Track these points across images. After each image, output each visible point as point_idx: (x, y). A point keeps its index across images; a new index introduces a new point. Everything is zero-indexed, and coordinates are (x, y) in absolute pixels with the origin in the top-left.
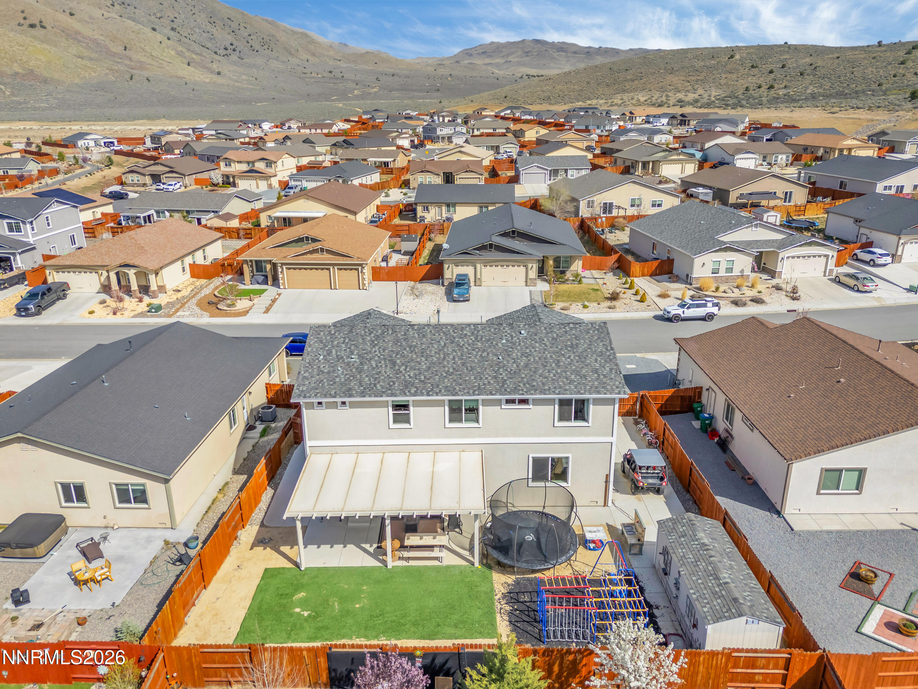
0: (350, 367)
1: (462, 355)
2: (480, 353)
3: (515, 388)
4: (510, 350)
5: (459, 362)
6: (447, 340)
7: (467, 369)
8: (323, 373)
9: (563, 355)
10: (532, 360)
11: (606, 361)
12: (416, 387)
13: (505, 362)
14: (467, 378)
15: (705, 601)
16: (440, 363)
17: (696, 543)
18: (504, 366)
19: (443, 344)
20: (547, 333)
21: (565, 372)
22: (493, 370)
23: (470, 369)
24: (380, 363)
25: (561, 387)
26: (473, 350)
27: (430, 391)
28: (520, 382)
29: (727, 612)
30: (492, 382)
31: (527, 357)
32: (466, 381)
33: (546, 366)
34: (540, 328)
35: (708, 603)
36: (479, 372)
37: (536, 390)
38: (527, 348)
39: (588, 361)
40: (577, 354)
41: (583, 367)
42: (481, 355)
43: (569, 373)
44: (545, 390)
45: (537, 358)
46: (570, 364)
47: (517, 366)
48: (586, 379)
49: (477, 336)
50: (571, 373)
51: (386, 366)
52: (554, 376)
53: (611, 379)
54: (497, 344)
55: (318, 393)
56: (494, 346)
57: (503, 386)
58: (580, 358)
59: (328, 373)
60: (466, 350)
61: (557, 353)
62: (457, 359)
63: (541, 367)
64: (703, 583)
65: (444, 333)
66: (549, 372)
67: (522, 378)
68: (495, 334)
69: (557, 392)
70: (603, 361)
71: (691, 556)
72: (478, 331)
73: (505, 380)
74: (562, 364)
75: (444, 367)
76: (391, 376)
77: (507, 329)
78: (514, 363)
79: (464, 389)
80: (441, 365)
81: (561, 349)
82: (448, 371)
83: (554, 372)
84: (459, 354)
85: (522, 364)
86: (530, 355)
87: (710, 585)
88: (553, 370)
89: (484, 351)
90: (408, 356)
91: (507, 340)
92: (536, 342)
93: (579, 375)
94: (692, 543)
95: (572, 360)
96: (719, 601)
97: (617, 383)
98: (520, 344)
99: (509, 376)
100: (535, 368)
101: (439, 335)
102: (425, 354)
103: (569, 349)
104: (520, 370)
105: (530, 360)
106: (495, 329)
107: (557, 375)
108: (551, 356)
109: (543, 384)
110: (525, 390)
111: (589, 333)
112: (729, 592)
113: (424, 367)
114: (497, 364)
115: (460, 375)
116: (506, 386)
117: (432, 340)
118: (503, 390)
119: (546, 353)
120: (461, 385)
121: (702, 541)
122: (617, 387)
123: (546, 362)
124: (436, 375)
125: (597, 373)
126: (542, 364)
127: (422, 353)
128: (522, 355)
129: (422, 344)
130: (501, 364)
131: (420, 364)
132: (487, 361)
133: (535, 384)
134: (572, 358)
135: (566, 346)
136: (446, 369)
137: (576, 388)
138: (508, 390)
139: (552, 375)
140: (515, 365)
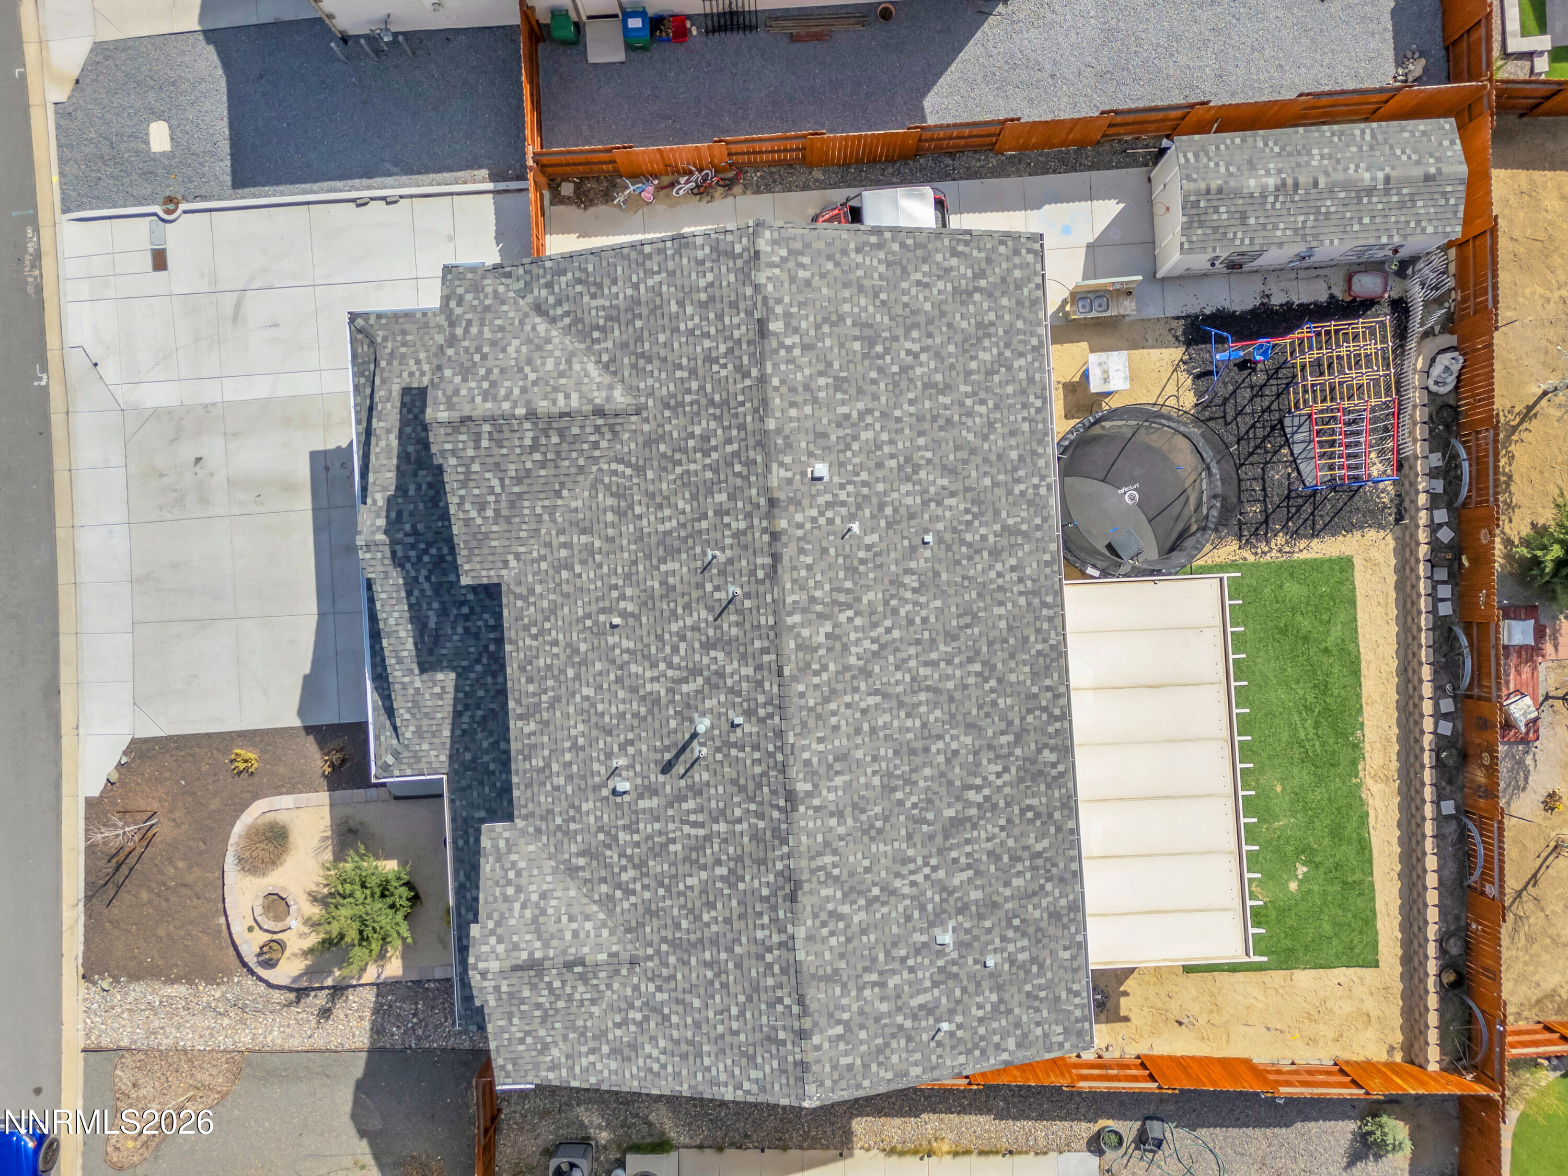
0: (976, 938)
1: (918, 642)
2: (908, 595)
3: (1030, 503)
4: (889, 511)
5: (942, 647)
6: (856, 690)
7: (968, 626)
8: (1001, 1001)
9: (904, 369)
10: (929, 455)
11: (925, 260)
12: (1039, 751)
13: (940, 526)
14: (1003, 624)
15: (1412, 225)
16: (951, 699)
17: (1271, 199)
18: (955, 530)
19: (872, 700)
20: (815, 401)
21: (968, 373)
22: (970, 558)
23: (968, 619)
24: (955, 861)
25: (1023, 392)
26: (895, 612)
27: (1050, 715)
28: (1009, 492)
29: (1447, 200)
30: (1013, 561)
31: (916, 468)
32: (1010, 628)
33: (949, 421)
34: (791, 419)
35: (1418, 222)
36: (980, 595)
37: (1034, 453)
38: (879, 465)
39: (928, 307)
40: (900, 332)
41: (950, 325)
42: (915, 591)
43: (973, 365)
44: (1032, 432)
45: (921, 441)
46: (937, 355)
47: (953, 494)
48: (992, 324)
49: (835, 602)
50: (973, 358)
51: (968, 842)
52: (983, 402)
53: (989, 261)
54: (868, 548)
55: (1069, 991)
56: (876, 555)
57: (1025, 534)
58: (916, 326)
59: (1000, 988)
60: (896, 634)
61: (896, 384)
62: (934, 656)
63: (955, 432)
64: (1372, 217)
65: (826, 700)
66: (970, 414)
67: (995, 484)
68: (825, 551)
69: (1038, 403)
70: (926, 268)
71: (1301, 218)
72: (813, 600)
73: (1005, 528)
74: (939, 377)
75: (965, 687)
76: (1002, 822)
77: (799, 518)
78: (939, 504)
79: (1038, 631)
80: (958, 695)
81: (880, 370)
82: (977, 674)
83: (969, 402)
84: (912, 650)
85: (945, 482)
86: (908, 460)
87: (1380, 206)
88: (961, 404)
89: (896, 582)
90: (928, 789)
91: (852, 517)
92: (856, 438)
93: (979, 340)
94: (1269, 206)
95: (923, 350)
96: (1420, 204)
97: (1002, 249)
98: (865, 484)
99: (989, 516)
100: (957, 448)
101: (834, 713)
102: (919, 745)
103: (879, 349)
104: (967, 489)
105: (929, 461)
106: (802, 551)
107: (982, 395)
108: (911, 402)
109: (1013, 433)
110: (1036, 481)
111: (808, 283)
112: (1408, 182)
113: (968, 740)
114: (949, 548)
115: (990, 644)
116: (1024, 527)
117: (858, 731)
118: (1038, 534)
119: (898, 413)
120: (1025, 640)
121: (1271, 189)
122: (1017, 252)
123: (934, 419)
124: (994, 703)
125: (970, 294)
126: (941, 428)
127: (912, 752)
128: (908, 479)
129: (875, 759)
130: (948, 537)
131: (956, 753)
132: (937, 574)
133: (1014, 455)
134: (916, 348)
135: (865, 356)
136: (971, 680)
137: (1022, 355)
138: (1038, 521)
139: (983, 409)
140: (952, 501)
